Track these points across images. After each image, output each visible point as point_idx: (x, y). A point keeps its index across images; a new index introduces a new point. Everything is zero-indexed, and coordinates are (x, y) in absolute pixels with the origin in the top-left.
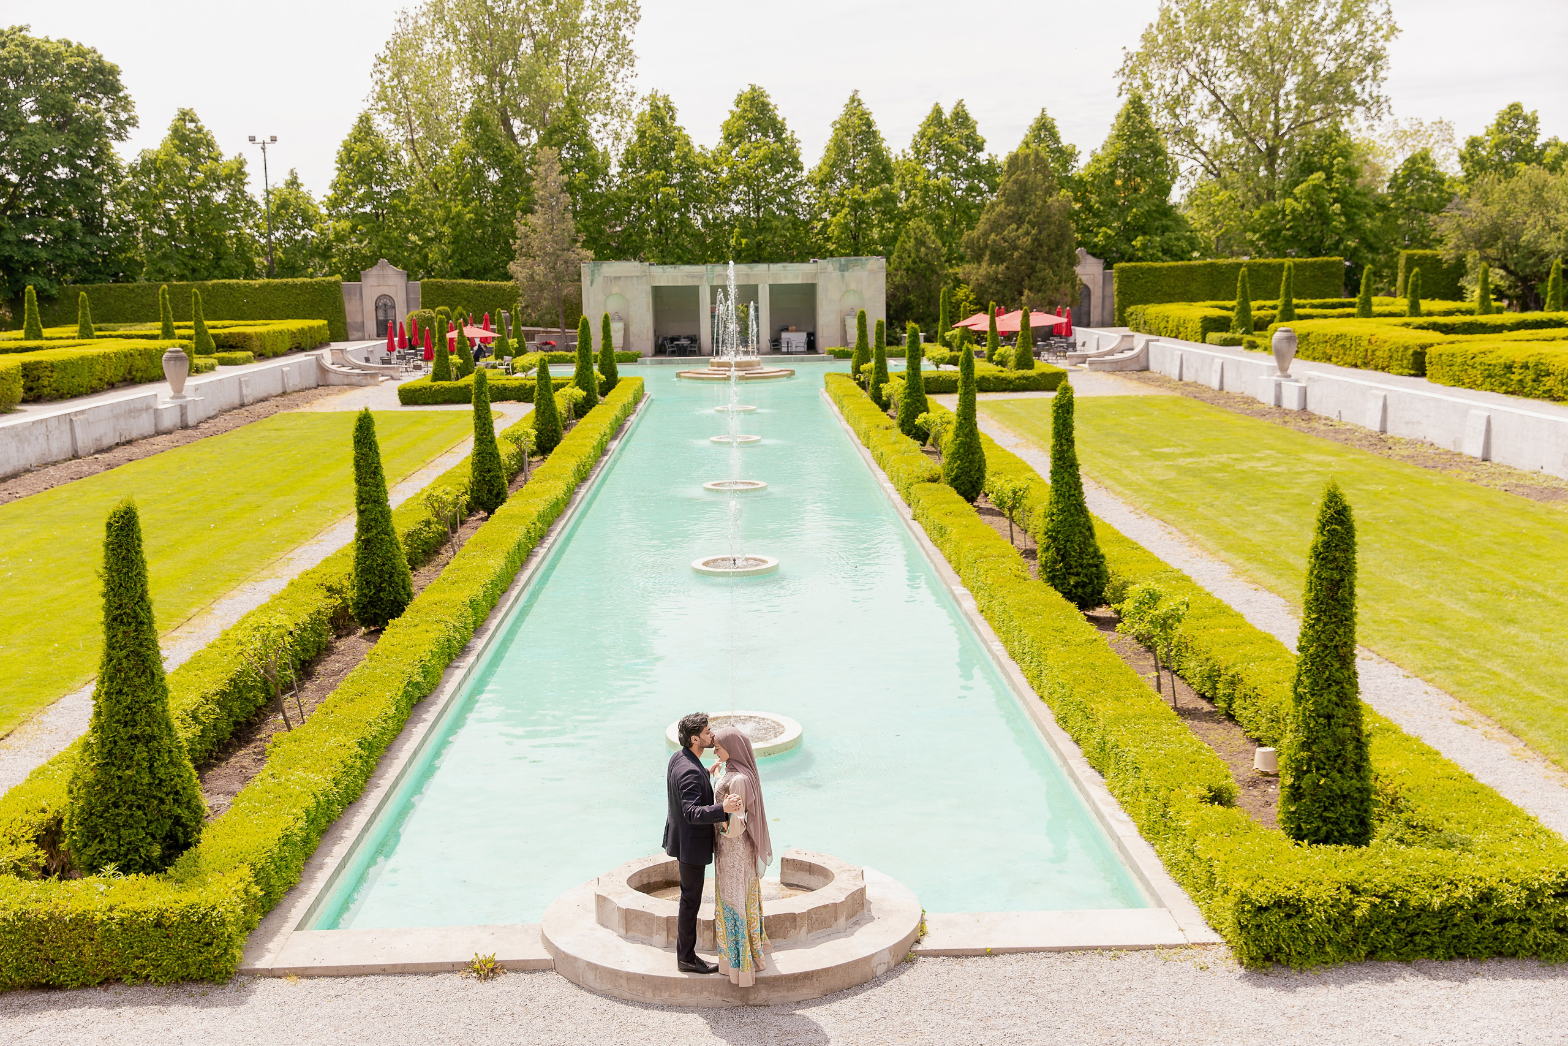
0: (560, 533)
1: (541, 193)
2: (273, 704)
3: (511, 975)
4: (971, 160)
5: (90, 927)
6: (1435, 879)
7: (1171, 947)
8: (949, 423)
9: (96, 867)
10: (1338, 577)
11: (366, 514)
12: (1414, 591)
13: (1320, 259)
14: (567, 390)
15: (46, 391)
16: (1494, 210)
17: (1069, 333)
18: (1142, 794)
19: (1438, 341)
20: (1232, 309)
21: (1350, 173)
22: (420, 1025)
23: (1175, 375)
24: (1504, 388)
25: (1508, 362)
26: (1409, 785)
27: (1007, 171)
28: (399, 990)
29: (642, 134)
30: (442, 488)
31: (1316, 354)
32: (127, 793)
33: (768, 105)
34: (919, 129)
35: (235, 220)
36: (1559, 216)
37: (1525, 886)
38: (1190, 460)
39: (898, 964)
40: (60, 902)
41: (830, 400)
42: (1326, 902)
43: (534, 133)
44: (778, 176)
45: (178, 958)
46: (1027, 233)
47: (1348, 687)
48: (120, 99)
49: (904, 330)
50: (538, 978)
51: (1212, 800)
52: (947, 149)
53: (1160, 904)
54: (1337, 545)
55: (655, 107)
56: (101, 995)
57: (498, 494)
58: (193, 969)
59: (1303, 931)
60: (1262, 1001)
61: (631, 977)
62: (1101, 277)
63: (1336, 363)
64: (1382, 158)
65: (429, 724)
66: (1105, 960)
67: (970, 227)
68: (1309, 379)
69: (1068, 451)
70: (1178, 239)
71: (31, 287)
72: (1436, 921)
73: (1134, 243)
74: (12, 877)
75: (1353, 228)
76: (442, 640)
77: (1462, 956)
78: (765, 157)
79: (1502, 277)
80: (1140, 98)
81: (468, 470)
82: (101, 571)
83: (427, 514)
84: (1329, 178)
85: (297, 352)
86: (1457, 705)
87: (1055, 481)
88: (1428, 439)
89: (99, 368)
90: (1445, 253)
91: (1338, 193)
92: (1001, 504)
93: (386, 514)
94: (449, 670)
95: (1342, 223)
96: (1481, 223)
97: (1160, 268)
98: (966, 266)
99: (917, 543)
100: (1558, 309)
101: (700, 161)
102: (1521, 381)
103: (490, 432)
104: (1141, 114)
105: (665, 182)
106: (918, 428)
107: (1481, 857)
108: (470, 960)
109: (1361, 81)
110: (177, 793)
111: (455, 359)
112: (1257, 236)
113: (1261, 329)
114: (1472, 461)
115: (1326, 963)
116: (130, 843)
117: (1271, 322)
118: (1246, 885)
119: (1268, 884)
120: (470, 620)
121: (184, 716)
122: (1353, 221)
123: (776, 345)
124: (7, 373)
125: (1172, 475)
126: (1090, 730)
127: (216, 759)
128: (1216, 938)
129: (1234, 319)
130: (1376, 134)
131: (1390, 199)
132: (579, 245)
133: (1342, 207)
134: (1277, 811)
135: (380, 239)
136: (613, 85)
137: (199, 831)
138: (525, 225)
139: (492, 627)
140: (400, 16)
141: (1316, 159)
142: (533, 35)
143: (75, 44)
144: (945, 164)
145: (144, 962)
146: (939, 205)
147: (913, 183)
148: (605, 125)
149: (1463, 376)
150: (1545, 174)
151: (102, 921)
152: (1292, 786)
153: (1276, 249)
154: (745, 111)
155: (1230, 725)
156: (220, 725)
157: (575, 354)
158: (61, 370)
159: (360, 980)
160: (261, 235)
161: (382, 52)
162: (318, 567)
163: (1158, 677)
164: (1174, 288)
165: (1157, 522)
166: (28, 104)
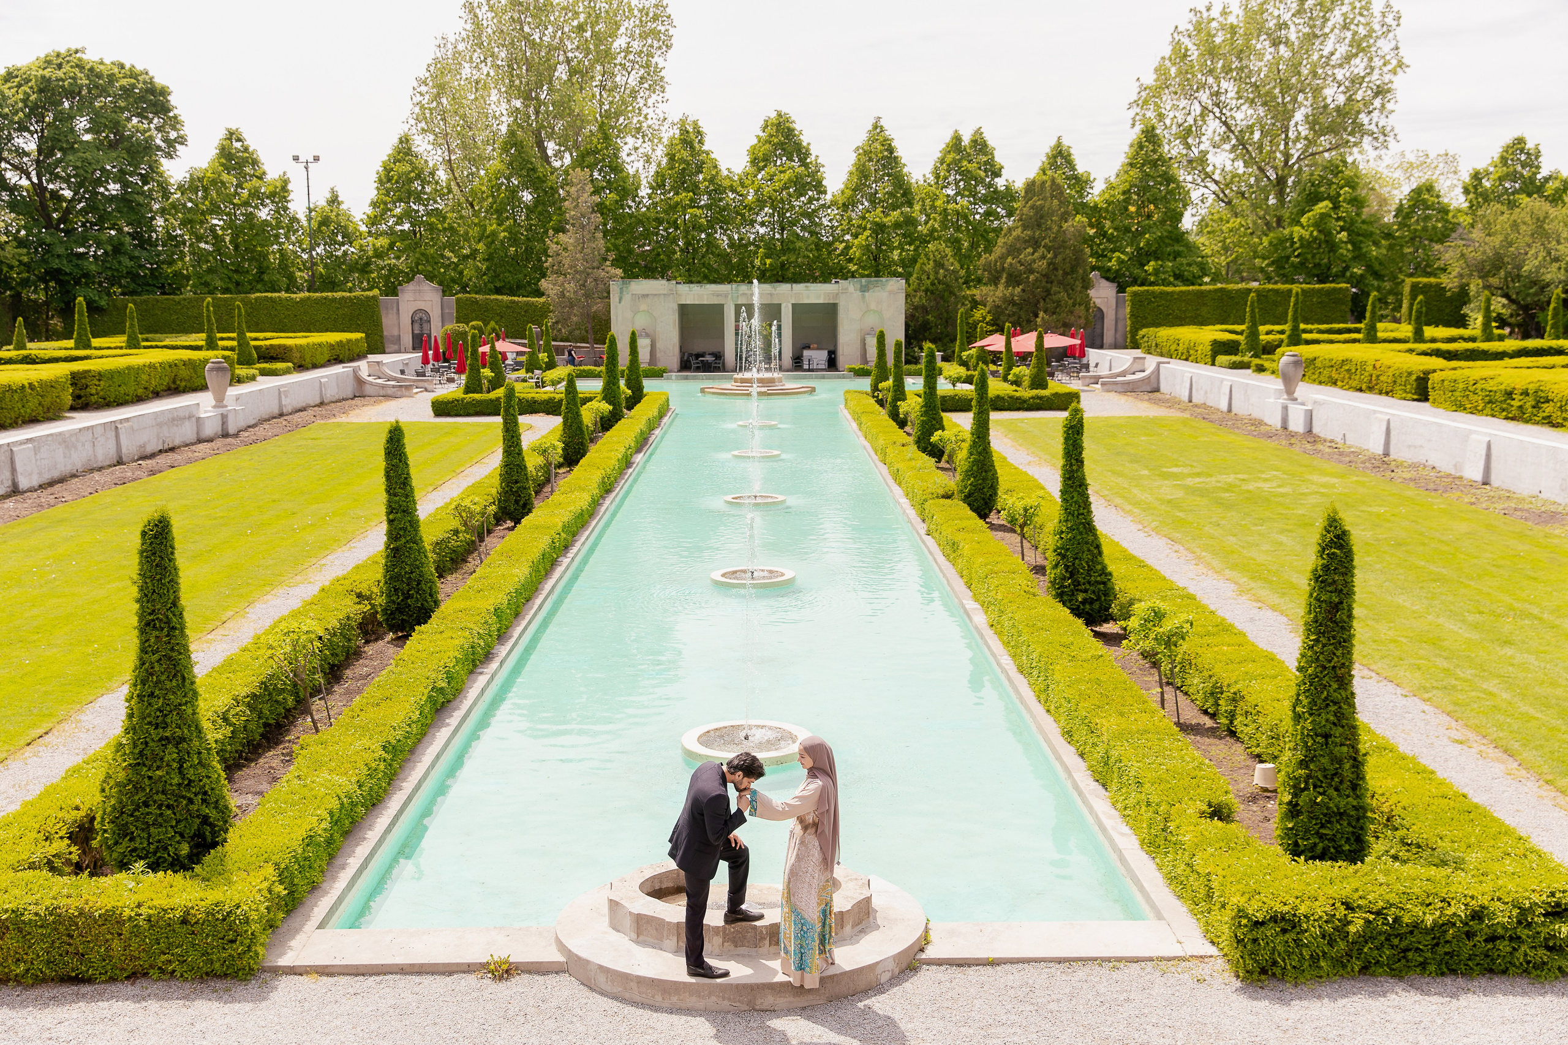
0: (584, 543)
1: (573, 213)
2: (302, 707)
3: (525, 976)
4: (990, 185)
5: (118, 922)
6: (1428, 897)
7: (1169, 959)
8: (963, 441)
9: (126, 864)
10: (1337, 600)
11: (396, 523)
12: (1414, 612)
13: (1328, 285)
14: (593, 404)
15: (93, 399)
16: (1497, 240)
17: (1083, 354)
18: (1144, 808)
19: (1440, 367)
20: (1241, 333)
21: (1358, 202)
22: (435, 1024)
23: (1185, 397)
24: (1504, 413)
25: (1509, 389)
26: (1404, 803)
27: (1024, 197)
28: (416, 989)
29: (672, 158)
30: (471, 498)
31: (1322, 379)
32: (157, 793)
33: (794, 130)
34: (939, 155)
35: (277, 236)
36: (1559, 247)
37: (1516, 905)
38: (1197, 480)
39: (902, 972)
40: (90, 898)
41: (849, 417)
42: (1321, 917)
43: (567, 155)
44: (802, 199)
45: (203, 955)
46: (1043, 257)
47: (1345, 707)
48: (170, 118)
49: (921, 349)
50: (551, 980)
51: (1212, 816)
52: (966, 175)
53: (1159, 917)
54: (1336, 569)
55: (684, 132)
56: (128, 989)
57: (525, 505)
58: (217, 965)
59: (1298, 946)
60: (1257, 1014)
61: (641, 981)
62: (1114, 301)
63: (1342, 387)
64: (1388, 189)
65: (452, 728)
66: (1105, 971)
67: (988, 250)
68: (1315, 402)
69: (1077, 471)
70: (1189, 265)
71: (81, 299)
72: (1428, 938)
73: (1146, 268)
74: (45, 873)
75: (1359, 256)
76: (466, 646)
77: (1453, 972)
78: (790, 180)
79: (1504, 306)
80: (1153, 128)
81: (496, 481)
82: (136, 577)
83: (456, 524)
84: (1336, 207)
85: (335, 364)
86: (1454, 724)
87: (1064, 500)
88: (1430, 463)
89: (145, 377)
90: (1449, 282)
91: (1345, 221)
92: (1013, 520)
93: (414, 524)
94: (473, 676)
95: (1348, 250)
96: (1484, 252)
97: (1172, 293)
98: (983, 288)
99: (930, 557)
100: (1558, 338)
101: (726, 183)
102: (1521, 407)
103: (518, 444)
104: (1154, 143)
105: (693, 204)
106: (933, 446)
107: (1473, 876)
108: (485, 961)
109: (1370, 112)
110: (205, 793)
111: (486, 372)
112: (1266, 262)
113: (1269, 353)
114: (1472, 484)
115: (1321, 977)
116: (159, 841)
117: (1279, 346)
118: (1243, 900)
119: (1265, 899)
120: (494, 628)
121: (215, 718)
122: (1360, 248)
123: (797, 363)
124: (57, 382)
125: (1180, 494)
126: (1094, 745)
127: (246, 759)
128: (1213, 950)
129: (1243, 343)
130: (1384, 165)
131: (1395, 227)
132: (608, 263)
133: (1349, 235)
134: (1275, 826)
135: (417, 255)
136: (645, 111)
137: (226, 831)
138: (557, 243)
139: (516, 634)
140: (439, 41)
141: (1323, 189)
142: (568, 61)
143: (128, 66)
144: (964, 189)
145: (170, 957)
146: (958, 229)
147: (933, 207)
148: (636, 149)
149: (1465, 402)
150: (1547, 206)
151: (130, 918)
152: (1290, 803)
153: (1284, 275)
154: (771, 136)
155: (1232, 741)
156: (250, 726)
157: (603, 368)
158: (108, 379)
159: (378, 978)
160: (303, 250)
161: (423, 73)
162: (348, 573)
163: (1162, 693)
164: (1185, 312)
165: (1165, 540)
166: (82, 123)
